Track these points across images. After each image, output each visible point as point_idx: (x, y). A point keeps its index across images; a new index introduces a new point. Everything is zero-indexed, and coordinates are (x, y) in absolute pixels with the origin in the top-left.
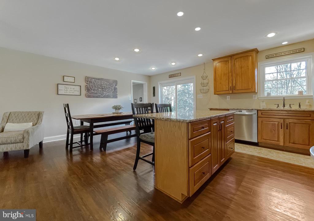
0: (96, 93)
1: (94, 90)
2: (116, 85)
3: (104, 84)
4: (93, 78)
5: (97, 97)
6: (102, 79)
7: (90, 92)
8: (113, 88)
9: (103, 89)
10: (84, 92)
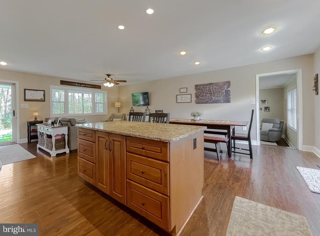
0: (204, 99)
1: (203, 96)
2: (229, 87)
3: (212, 89)
4: (202, 85)
5: (205, 103)
6: (211, 84)
7: (199, 99)
8: (224, 91)
9: (211, 94)
10: (194, 99)
